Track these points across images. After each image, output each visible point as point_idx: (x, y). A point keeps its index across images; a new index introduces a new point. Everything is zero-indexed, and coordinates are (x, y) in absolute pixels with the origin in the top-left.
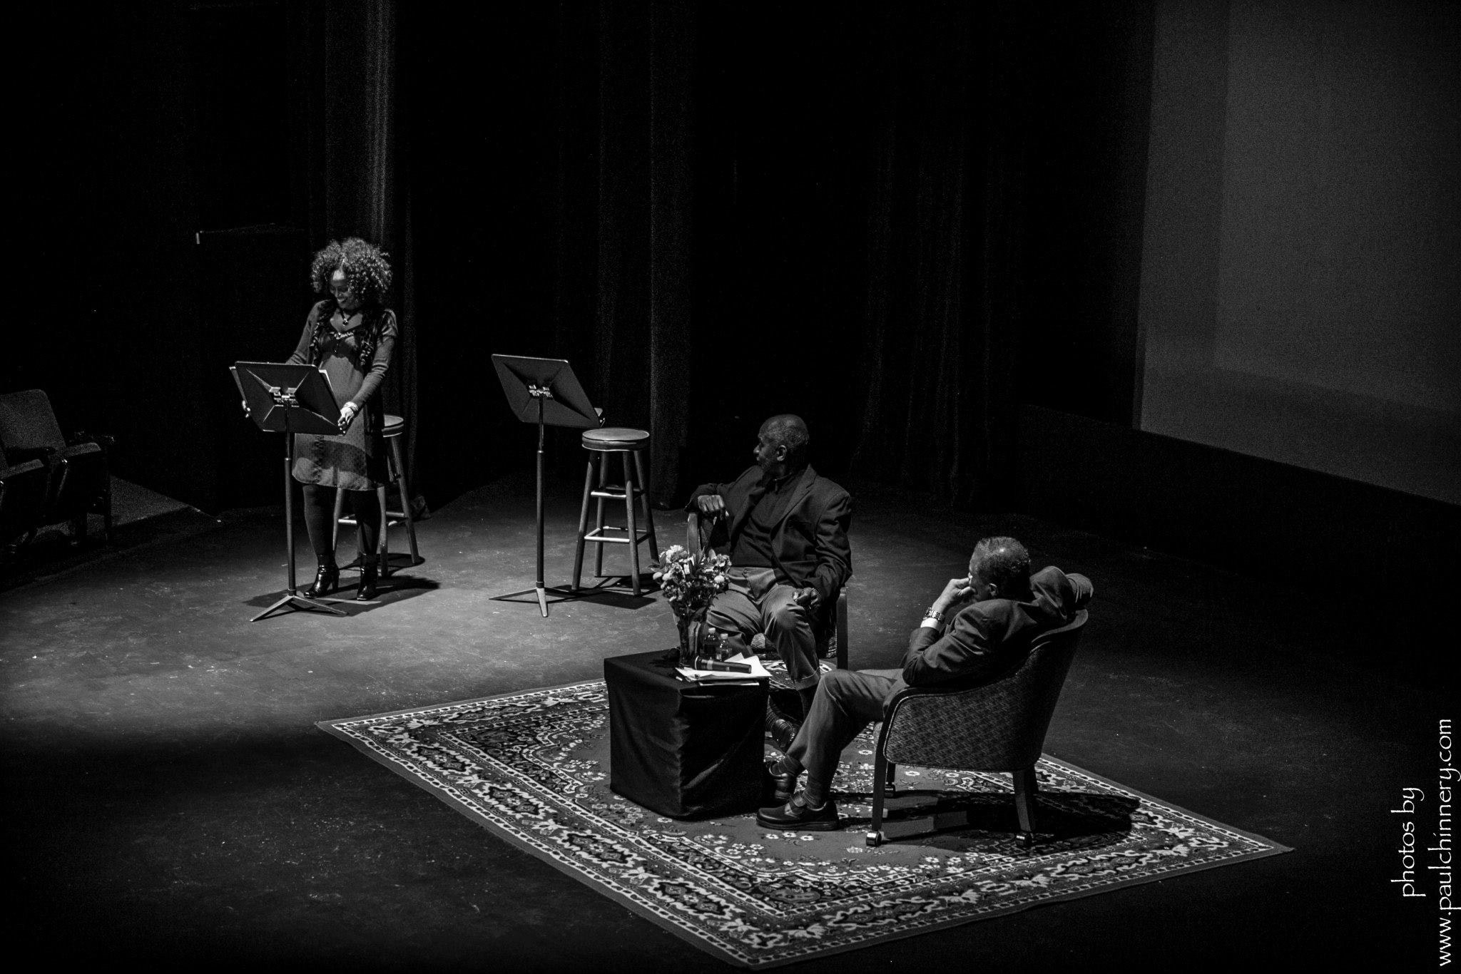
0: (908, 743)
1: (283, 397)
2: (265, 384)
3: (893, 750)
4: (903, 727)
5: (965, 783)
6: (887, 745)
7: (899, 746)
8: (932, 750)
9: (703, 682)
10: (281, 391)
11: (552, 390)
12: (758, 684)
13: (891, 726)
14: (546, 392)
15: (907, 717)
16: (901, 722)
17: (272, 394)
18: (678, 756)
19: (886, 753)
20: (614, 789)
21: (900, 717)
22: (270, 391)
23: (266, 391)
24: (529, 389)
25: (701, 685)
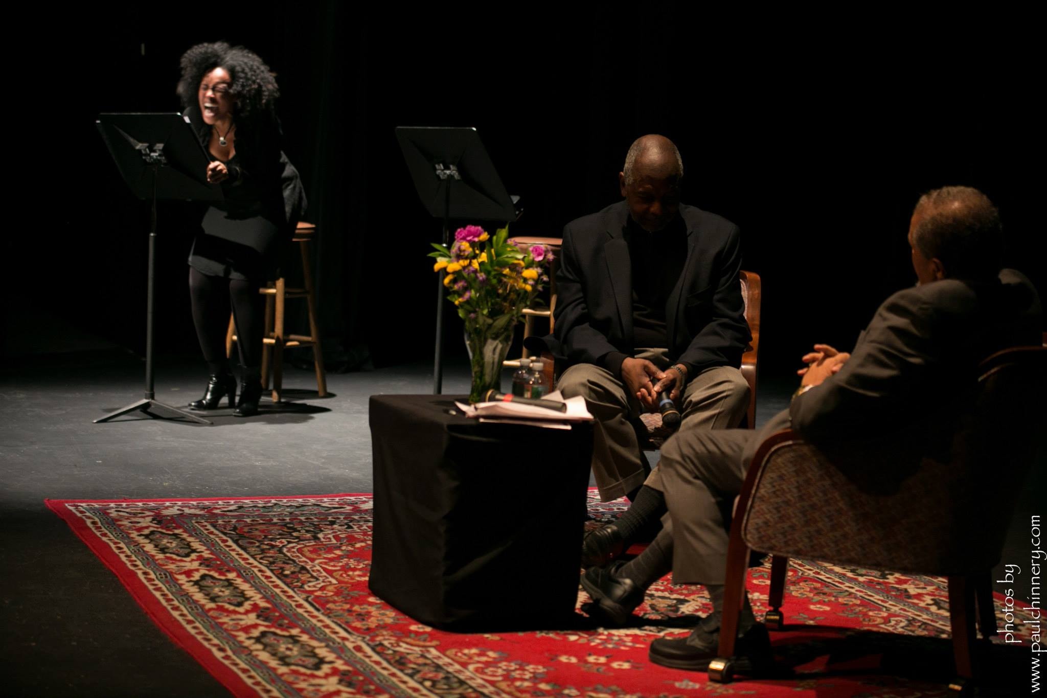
0: (782, 519)
1: (152, 154)
2: (131, 140)
3: (757, 529)
4: (774, 492)
5: (893, 623)
6: (747, 520)
7: (766, 523)
8: (819, 532)
9: (485, 417)
10: (148, 147)
11: (460, 170)
12: (569, 428)
13: (756, 491)
14: (453, 171)
15: (781, 477)
16: (771, 483)
17: (140, 151)
18: (442, 529)
19: (746, 534)
20: (374, 588)
21: (770, 476)
22: (138, 147)
23: (133, 148)
24: (435, 169)
25: (482, 420)
